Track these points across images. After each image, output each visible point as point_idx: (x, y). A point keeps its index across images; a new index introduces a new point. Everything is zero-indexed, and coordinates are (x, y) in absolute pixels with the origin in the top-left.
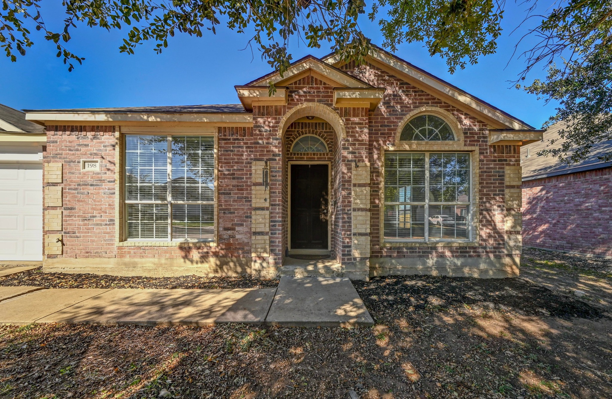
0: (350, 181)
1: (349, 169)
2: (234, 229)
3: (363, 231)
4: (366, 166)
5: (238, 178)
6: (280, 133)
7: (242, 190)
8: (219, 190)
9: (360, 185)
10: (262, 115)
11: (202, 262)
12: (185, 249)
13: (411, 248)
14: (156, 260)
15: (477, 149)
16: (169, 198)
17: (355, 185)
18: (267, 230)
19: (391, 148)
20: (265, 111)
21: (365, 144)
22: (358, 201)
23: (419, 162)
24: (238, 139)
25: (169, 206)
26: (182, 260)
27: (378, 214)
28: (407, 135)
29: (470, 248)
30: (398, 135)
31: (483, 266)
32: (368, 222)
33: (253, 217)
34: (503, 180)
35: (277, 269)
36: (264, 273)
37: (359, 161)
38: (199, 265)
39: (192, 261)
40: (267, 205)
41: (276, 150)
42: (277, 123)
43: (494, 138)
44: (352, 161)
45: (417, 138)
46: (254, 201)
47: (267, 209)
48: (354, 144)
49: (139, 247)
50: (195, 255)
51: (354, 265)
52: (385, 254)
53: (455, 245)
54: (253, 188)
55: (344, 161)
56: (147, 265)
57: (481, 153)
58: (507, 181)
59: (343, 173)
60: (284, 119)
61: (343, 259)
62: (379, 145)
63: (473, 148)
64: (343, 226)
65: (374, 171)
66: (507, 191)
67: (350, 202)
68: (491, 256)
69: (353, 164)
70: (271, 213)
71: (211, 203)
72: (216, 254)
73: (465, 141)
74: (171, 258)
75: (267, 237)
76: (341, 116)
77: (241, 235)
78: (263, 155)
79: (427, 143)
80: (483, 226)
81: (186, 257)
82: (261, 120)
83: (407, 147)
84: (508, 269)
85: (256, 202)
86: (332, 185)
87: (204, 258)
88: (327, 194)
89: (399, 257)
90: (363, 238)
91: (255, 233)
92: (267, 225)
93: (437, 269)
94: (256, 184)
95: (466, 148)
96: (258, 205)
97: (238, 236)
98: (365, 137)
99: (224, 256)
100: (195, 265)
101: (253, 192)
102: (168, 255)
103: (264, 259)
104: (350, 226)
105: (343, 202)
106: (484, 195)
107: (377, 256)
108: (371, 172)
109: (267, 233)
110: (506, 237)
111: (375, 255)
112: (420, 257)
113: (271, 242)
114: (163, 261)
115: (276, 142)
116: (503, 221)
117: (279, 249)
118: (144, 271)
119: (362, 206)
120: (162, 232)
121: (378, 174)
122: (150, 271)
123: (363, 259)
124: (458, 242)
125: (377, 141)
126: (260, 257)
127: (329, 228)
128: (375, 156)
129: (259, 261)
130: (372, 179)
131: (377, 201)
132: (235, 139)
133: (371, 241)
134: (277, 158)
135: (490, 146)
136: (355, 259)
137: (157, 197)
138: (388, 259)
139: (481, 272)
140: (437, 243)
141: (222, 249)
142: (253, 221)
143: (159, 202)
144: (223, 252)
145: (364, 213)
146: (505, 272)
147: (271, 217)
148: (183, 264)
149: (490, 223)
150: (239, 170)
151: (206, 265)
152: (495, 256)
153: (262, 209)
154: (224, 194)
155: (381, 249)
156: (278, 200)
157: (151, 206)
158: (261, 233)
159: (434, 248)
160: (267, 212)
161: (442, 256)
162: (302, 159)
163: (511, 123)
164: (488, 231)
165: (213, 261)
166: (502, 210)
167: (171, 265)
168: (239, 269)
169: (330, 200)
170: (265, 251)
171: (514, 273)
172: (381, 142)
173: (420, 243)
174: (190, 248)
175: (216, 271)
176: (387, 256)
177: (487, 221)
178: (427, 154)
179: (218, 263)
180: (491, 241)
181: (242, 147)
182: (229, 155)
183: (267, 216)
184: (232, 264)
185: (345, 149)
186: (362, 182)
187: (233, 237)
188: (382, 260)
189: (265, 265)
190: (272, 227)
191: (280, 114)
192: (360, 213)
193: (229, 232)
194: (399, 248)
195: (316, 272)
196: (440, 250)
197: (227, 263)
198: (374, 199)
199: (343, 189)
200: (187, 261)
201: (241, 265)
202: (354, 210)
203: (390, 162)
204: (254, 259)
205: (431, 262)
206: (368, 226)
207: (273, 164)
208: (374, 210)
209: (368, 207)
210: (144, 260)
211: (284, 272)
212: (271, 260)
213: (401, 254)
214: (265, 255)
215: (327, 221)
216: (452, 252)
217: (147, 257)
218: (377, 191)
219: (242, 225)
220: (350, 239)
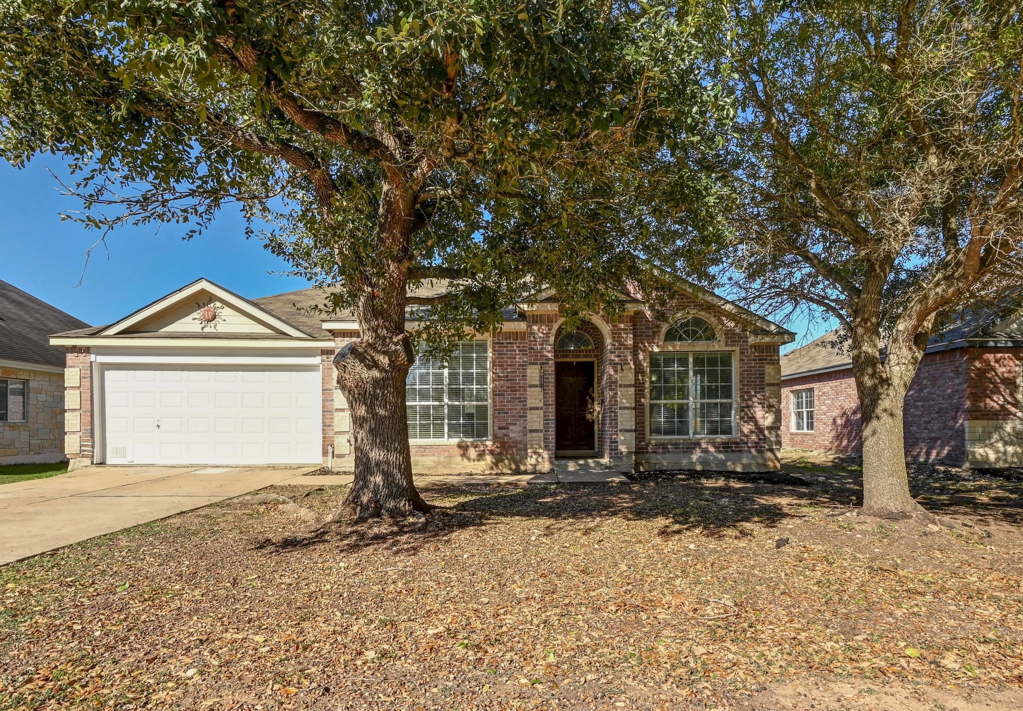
0: (616, 382)
1: (616, 371)
2: (507, 428)
3: (629, 428)
4: (631, 368)
5: (511, 380)
6: (552, 339)
7: (515, 391)
8: (494, 391)
9: (625, 386)
10: (536, 323)
11: (478, 460)
12: (464, 448)
13: (675, 444)
14: (435, 458)
15: (737, 349)
16: (446, 400)
17: (621, 386)
18: (542, 427)
19: (656, 350)
20: (537, 319)
21: (629, 349)
22: (624, 401)
23: (683, 362)
24: (510, 343)
25: (446, 407)
26: (460, 458)
27: (643, 412)
28: (671, 336)
29: (732, 443)
30: (662, 336)
31: (745, 461)
32: (634, 419)
33: (529, 416)
34: (764, 378)
35: (551, 463)
36: (539, 468)
37: (625, 364)
38: (476, 463)
39: (469, 459)
40: (541, 405)
41: (549, 355)
42: (550, 330)
43: (752, 340)
44: (617, 364)
45: (681, 339)
46: (529, 401)
47: (541, 408)
48: (620, 349)
49: (420, 447)
50: (472, 453)
51: (620, 458)
52: (650, 450)
53: (719, 440)
54: (528, 389)
55: (610, 364)
56: (427, 463)
57: (741, 353)
58: (767, 380)
59: (610, 375)
60: (556, 326)
61: (611, 454)
62: (645, 346)
63: (734, 348)
64: (610, 424)
65: (639, 370)
66: (767, 388)
67: (616, 401)
68: (753, 450)
69: (619, 367)
70: (545, 412)
71: (486, 403)
72: (492, 452)
73: (727, 342)
74: (450, 456)
75: (541, 434)
76: (607, 323)
77: (514, 433)
78: (538, 360)
79: (689, 345)
80: (745, 422)
81: (463, 455)
82: (535, 328)
83: (671, 349)
84: (771, 464)
85: (530, 403)
86: (599, 383)
87: (481, 456)
88: (593, 392)
89: (664, 453)
90: (629, 434)
91: (531, 431)
92: (542, 423)
93: (701, 463)
94: (531, 386)
95: (727, 349)
96: (533, 406)
97: (511, 435)
98: (630, 342)
99: (499, 454)
100: (472, 463)
101: (529, 393)
102: (446, 454)
103: (539, 455)
104: (617, 423)
105: (610, 401)
106: (746, 392)
107: (643, 453)
108: (636, 373)
109: (541, 431)
110: (766, 433)
111: (640, 451)
112: (684, 452)
113: (545, 439)
114: (442, 459)
115: (549, 348)
116: (764, 418)
117: (552, 445)
118: (425, 468)
119: (627, 405)
120: (439, 433)
121: (643, 373)
122: (430, 468)
123: (630, 453)
124: (721, 438)
125: (643, 343)
126: (535, 453)
127: (596, 427)
128: (641, 357)
129: (535, 457)
130: (636, 379)
131: (643, 400)
132: (508, 343)
133: (636, 438)
134: (550, 362)
135: (751, 346)
136: (621, 453)
137: (435, 399)
138: (654, 455)
139: (744, 466)
140: (701, 439)
141: (497, 447)
142: (529, 420)
143: (437, 403)
144: (498, 450)
145: (629, 411)
146: (767, 466)
147: (545, 416)
148: (461, 462)
149: (752, 419)
150: (512, 372)
151: (482, 463)
152: (758, 451)
153: (537, 408)
154: (498, 395)
155: (647, 445)
156: (552, 400)
157: (428, 407)
158: (536, 431)
159: (698, 444)
160: (542, 412)
161: (706, 451)
162: (567, 356)
163: (768, 326)
164: (750, 427)
165: (489, 459)
166: (763, 407)
167: (450, 463)
168: (513, 466)
169: (596, 398)
170: (540, 447)
171: (775, 467)
172: (646, 344)
173: (684, 440)
174: (467, 447)
175: (492, 469)
176: (653, 452)
177: (749, 417)
178: (691, 354)
179: (494, 461)
180: (754, 437)
181: (515, 351)
182: (503, 358)
183: (542, 415)
184: (506, 462)
185: (611, 352)
186: (627, 383)
187: (507, 436)
188: (647, 456)
189: (540, 460)
190: (546, 425)
191: (552, 322)
192: (626, 411)
193: (504, 431)
194: (664, 444)
195: (587, 466)
196: (704, 446)
197: (502, 461)
198: (640, 398)
199: (610, 390)
200: (465, 459)
201: (516, 462)
202: (620, 408)
203: (654, 361)
204: (530, 454)
205: (695, 457)
206: (634, 423)
207: (546, 367)
208: (638, 408)
209: (633, 405)
210: (424, 458)
211: (557, 466)
212: (546, 455)
213: (665, 450)
214: (541, 451)
215: (593, 421)
216: (715, 447)
217: (428, 455)
218: (643, 391)
219: (515, 424)
220: (617, 435)
